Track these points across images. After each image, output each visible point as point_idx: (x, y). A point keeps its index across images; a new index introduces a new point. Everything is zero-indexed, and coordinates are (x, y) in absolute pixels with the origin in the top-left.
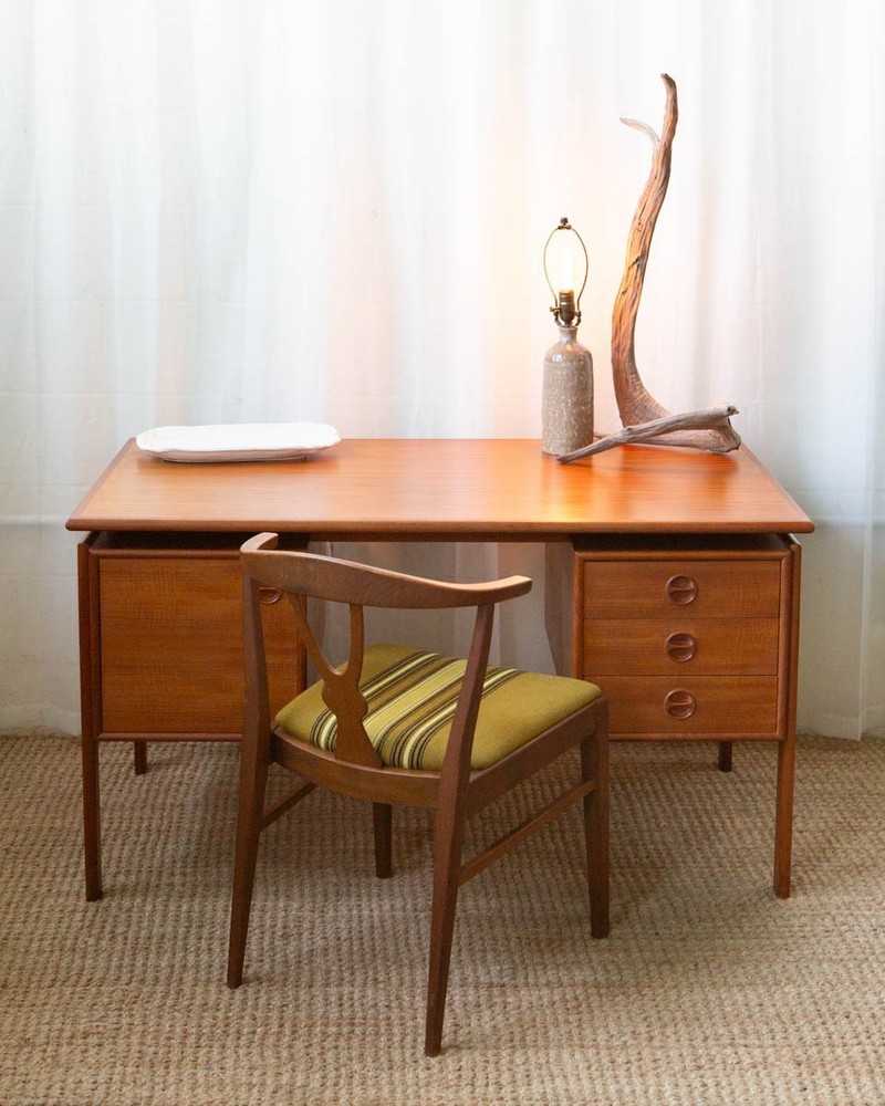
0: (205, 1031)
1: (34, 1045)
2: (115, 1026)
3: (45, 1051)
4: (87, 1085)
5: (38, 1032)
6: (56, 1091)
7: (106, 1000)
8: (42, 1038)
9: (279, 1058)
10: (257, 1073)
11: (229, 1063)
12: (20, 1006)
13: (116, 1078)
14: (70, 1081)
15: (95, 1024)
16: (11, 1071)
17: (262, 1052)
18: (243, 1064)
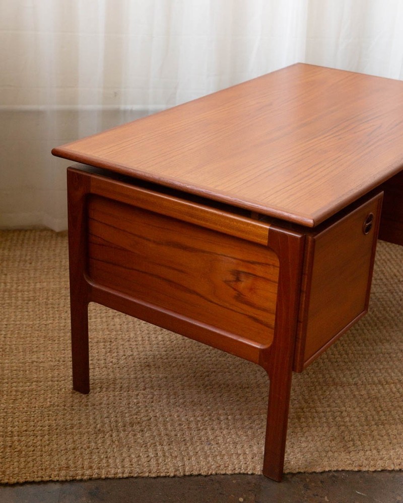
0: (198, 419)
1: (104, 432)
2: (146, 418)
3: (111, 436)
4: (144, 459)
5: (104, 424)
6: (127, 464)
7: (135, 401)
8: (107, 428)
9: (247, 436)
10: (239, 447)
11: (220, 440)
12: (87, 406)
13: (160, 454)
14: (133, 456)
15: (135, 417)
16: (97, 451)
17: (237, 433)
18: (228, 440)
